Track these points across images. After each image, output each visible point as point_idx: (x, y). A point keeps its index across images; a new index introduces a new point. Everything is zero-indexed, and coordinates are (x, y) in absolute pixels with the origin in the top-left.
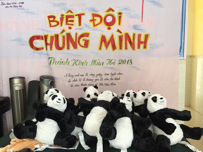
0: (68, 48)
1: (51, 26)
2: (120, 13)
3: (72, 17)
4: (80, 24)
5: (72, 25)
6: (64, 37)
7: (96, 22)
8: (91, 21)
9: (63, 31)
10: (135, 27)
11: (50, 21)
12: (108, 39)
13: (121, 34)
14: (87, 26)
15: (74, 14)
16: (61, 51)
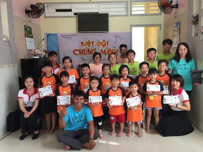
0: (88, 54)
1: (82, 46)
2: (108, 42)
3: (90, 42)
5: (90, 46)
6: (87, 50)
8: (97, 44)
9: (86, 48)
10: (113, 47)
11: (82, 44)
12: (103, 51)
13: (108, 49)
14: (95, 46)
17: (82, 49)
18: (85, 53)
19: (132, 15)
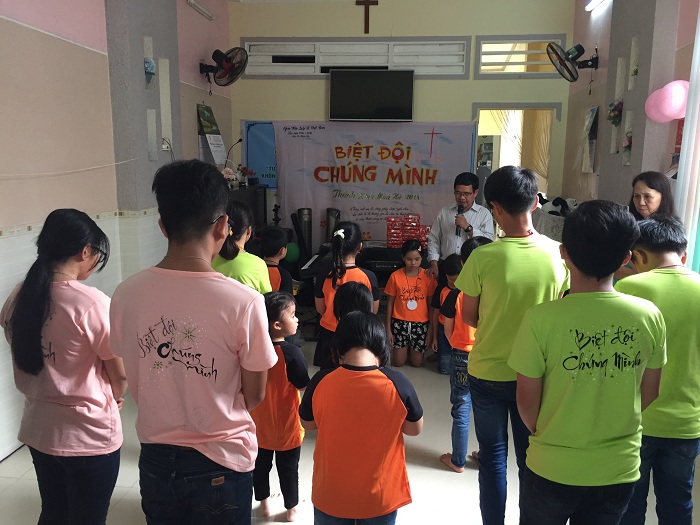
0: (354, 180)
1: (338, 157)
2: (409, 148)
3: (360, 149)
4: (367, 156)
5: (360, 157)
6: (350, 169)
7: (384, 156)
8: (379, 154)
9: (350, 163)
10: (423, 162)
11: (337, 153)
12: (395, 174)
13: (408, 169)
14: (374, 159)
15: (362, 146)
16: (347, 183)
17: (339, 166)
18: (347, 177)
19: (479, 76)
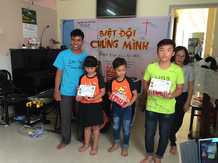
0: (108, 47)
1: (101, 36)
2: (135, 31)
3: (111, 32)
4: (114, 36)
5: (111, 36)
7: (122, 35)
8: (120, 34)
9: (106, 39)
10: (142, 38)
11: (101, 34)
12: (127, 44)
13: (134, 42)
14: (117, 36)
15: (112, 30)
16: (104, 49)
17: (101, 40)
18: (104, 46)
